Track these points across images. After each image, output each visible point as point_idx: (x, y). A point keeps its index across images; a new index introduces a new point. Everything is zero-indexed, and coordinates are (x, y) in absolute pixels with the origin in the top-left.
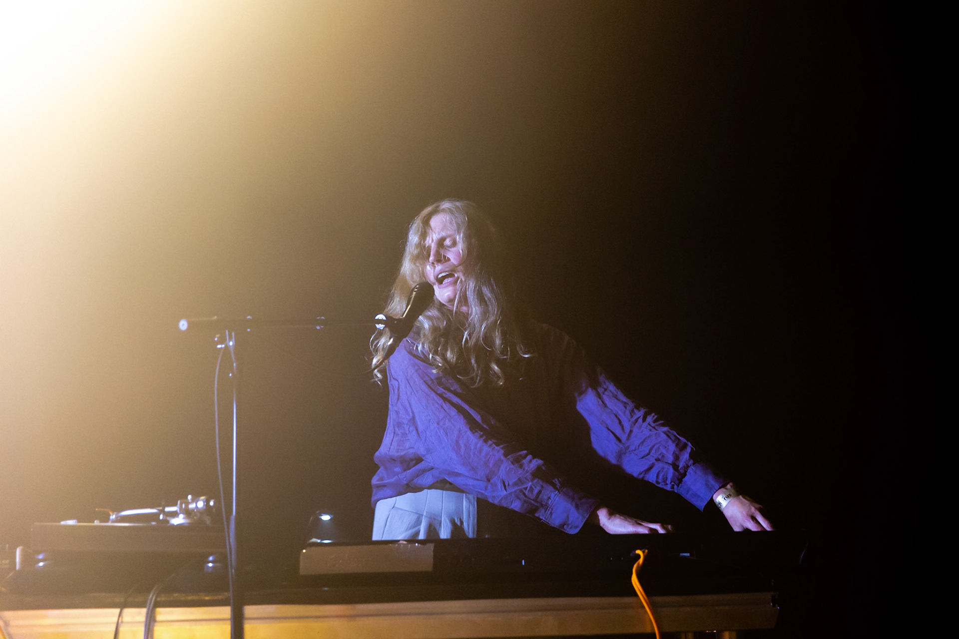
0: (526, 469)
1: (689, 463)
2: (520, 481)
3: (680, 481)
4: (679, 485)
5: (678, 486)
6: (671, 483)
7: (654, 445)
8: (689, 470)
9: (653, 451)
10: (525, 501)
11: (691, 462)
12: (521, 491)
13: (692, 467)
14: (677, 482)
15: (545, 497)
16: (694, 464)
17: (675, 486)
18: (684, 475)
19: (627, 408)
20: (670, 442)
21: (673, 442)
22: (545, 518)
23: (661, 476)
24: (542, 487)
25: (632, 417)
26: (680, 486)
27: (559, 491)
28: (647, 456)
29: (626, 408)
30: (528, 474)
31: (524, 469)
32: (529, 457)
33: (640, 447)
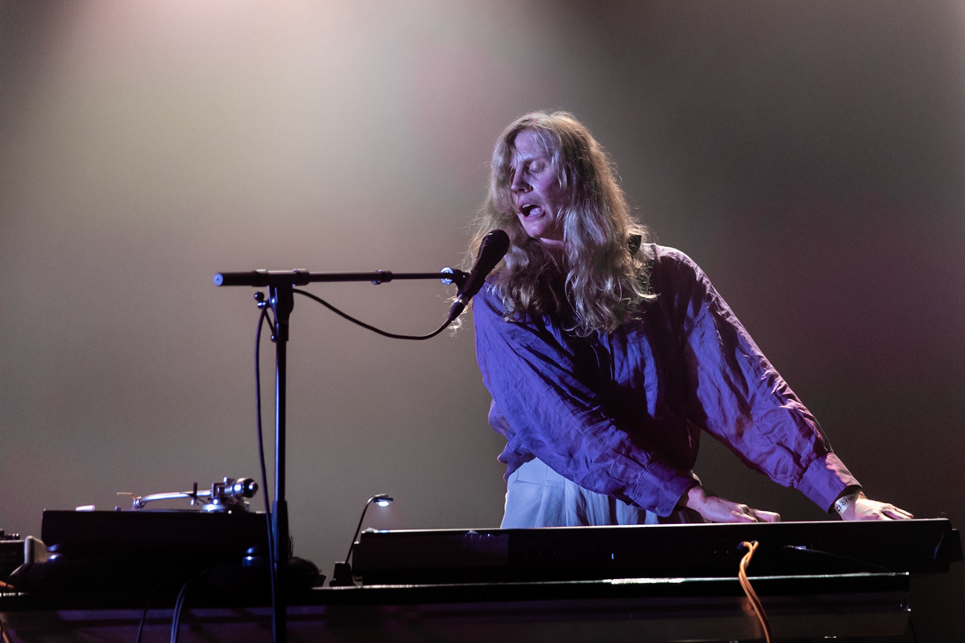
0: (607, 443)
1: (812, 455)
2: (603, 458)
3: (801, 476)
4: (800, 480)
5: (798, 481)
6: (791, 476)
7: (778, 423)
8: (811, 465)
9: (777, 430)
10: (609, 481)
11: (814, 455)
12: (604, 469)
13: (815, 461)
14: (797, 477)
15: (632, 476)
16: (817, 458)
17: (795, 482)
18: (805, 470)
19: (753, 364)
20: (794, 424)
21: (798, 425)
22: (634, 498)
23: (781, 465)
24: (626, 464)
25: (757, 376)
26: (800, 482)
27: (645, 469)
28: (768, 433)
29: (751, 364)
30: (609, 450)
31: (604, 444)
32: (612, 429)
33: (763, 419)
